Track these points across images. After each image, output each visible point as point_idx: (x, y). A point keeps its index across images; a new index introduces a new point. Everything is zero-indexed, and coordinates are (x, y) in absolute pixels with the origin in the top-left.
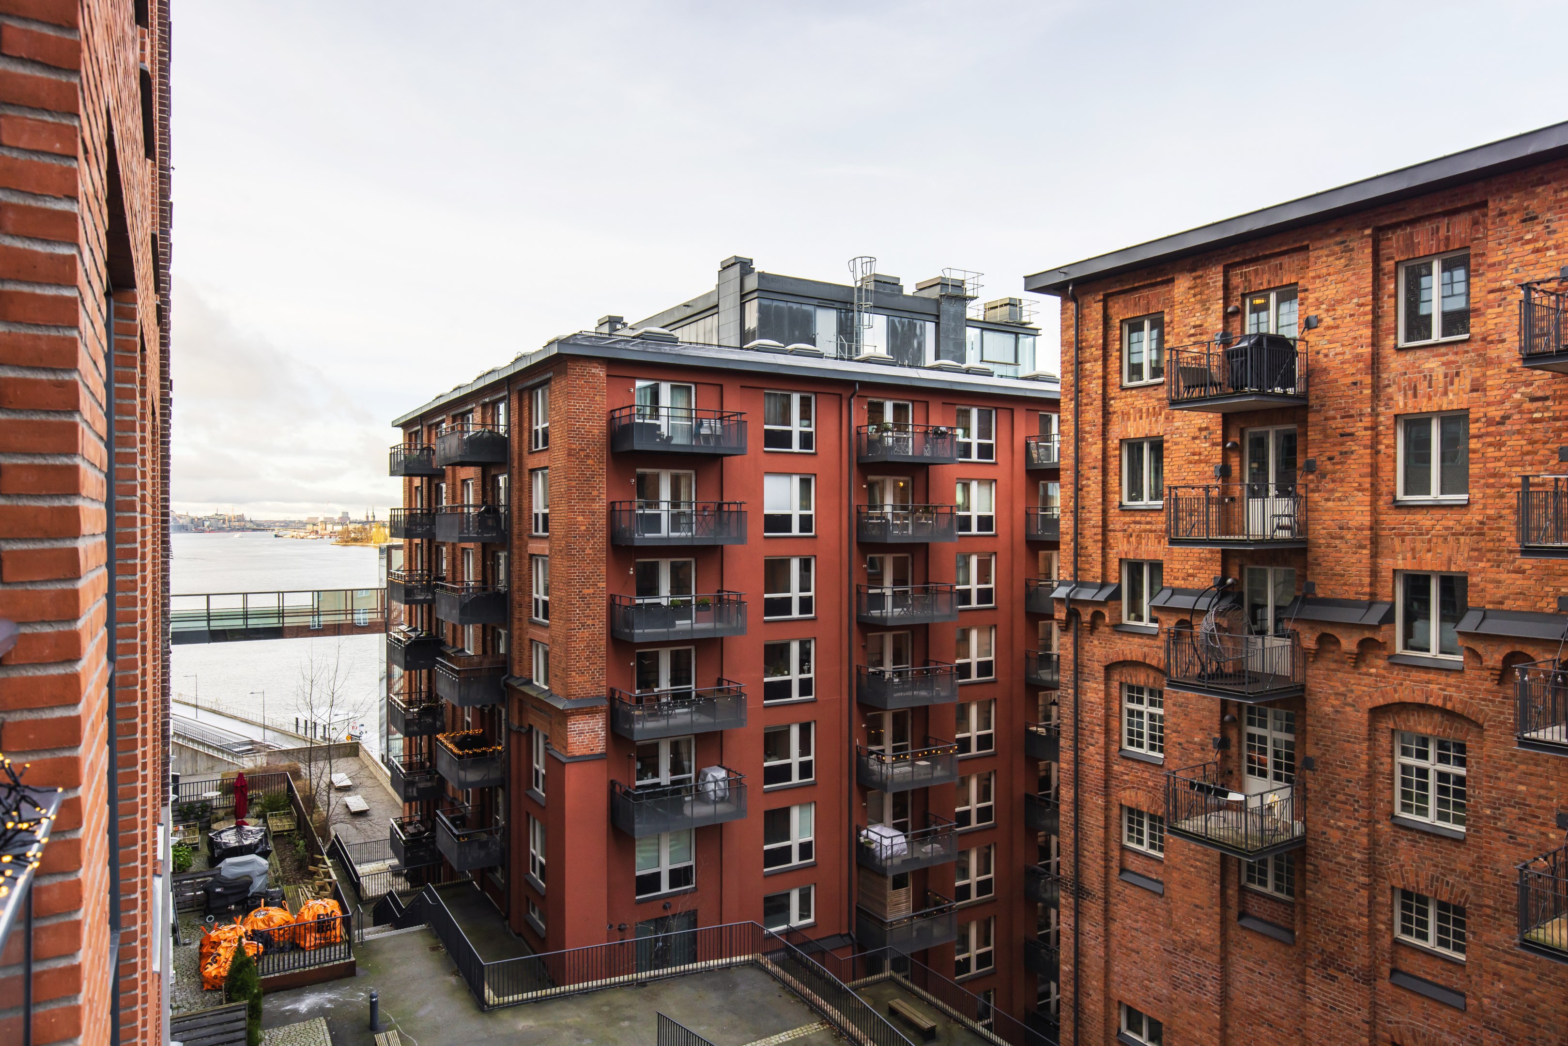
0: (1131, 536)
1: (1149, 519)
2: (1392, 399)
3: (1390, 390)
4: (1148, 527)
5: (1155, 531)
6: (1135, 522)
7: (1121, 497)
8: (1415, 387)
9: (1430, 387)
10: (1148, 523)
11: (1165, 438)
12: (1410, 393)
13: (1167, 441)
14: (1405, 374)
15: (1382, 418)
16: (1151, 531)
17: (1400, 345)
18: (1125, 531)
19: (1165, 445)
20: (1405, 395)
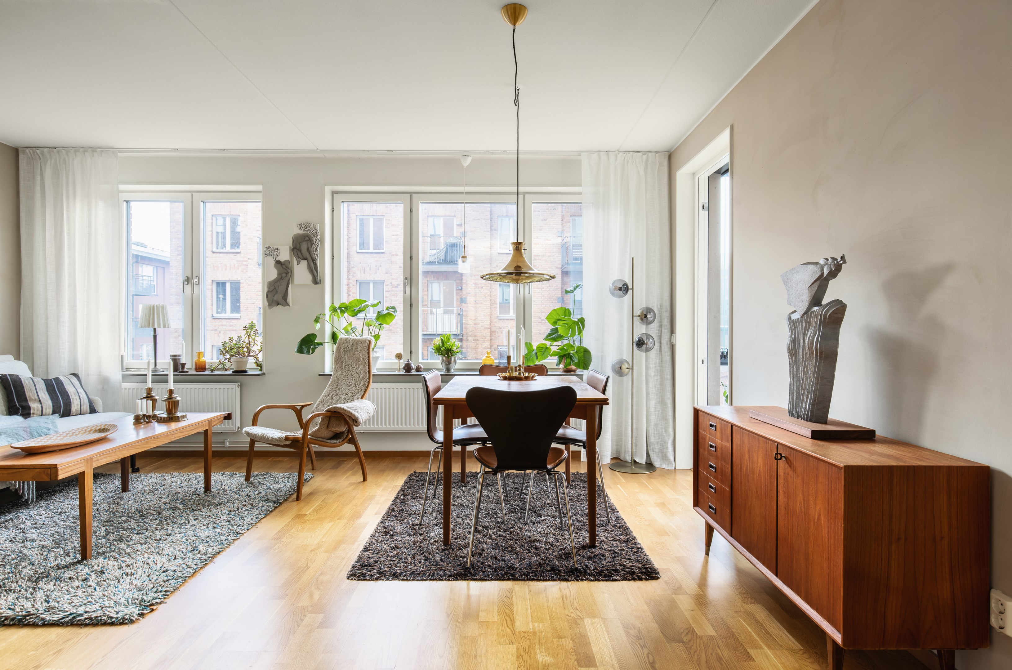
0: (220, 332)
1: (231, 324)
2: (355, 273)
3: (354, 269)
4: (231, 328)
5: (235, 330)
6: (222, 326)
7: (212, 312)
8: (364, 269)
9: (370, 270)
10: (230, 326)
11: (241, 281)
12: (363, 271)
13: (243, 283)
14: (360, 263)
15: (351, 281)
16: (233, 330)
17: (357, 251)
18: (216, 330)
19: (241, 285)
20: (360, 271)
